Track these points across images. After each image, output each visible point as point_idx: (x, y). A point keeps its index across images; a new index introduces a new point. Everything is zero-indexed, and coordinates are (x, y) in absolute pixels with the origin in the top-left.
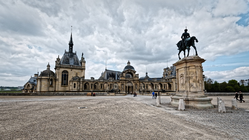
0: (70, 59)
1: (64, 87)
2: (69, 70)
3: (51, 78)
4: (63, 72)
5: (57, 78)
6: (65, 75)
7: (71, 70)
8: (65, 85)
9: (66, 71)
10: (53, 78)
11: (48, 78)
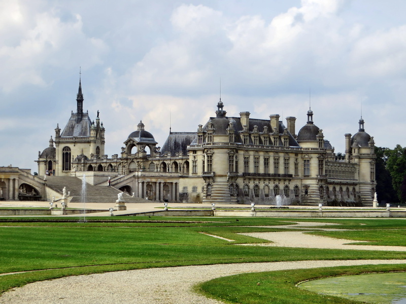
0: (76, 126)
1: (66, 173)
2: (71, 146)
3: (49, 160)
4: (63, 150)
5: (57, 159)
6: (67, 153)
7: (74, 146)
8: (67, 169)
9: (68, 147)
10: (52, 160)
11: (45, 160)
